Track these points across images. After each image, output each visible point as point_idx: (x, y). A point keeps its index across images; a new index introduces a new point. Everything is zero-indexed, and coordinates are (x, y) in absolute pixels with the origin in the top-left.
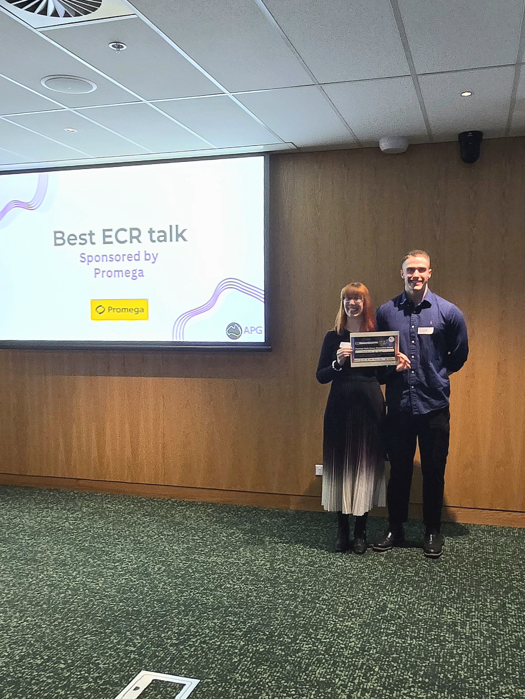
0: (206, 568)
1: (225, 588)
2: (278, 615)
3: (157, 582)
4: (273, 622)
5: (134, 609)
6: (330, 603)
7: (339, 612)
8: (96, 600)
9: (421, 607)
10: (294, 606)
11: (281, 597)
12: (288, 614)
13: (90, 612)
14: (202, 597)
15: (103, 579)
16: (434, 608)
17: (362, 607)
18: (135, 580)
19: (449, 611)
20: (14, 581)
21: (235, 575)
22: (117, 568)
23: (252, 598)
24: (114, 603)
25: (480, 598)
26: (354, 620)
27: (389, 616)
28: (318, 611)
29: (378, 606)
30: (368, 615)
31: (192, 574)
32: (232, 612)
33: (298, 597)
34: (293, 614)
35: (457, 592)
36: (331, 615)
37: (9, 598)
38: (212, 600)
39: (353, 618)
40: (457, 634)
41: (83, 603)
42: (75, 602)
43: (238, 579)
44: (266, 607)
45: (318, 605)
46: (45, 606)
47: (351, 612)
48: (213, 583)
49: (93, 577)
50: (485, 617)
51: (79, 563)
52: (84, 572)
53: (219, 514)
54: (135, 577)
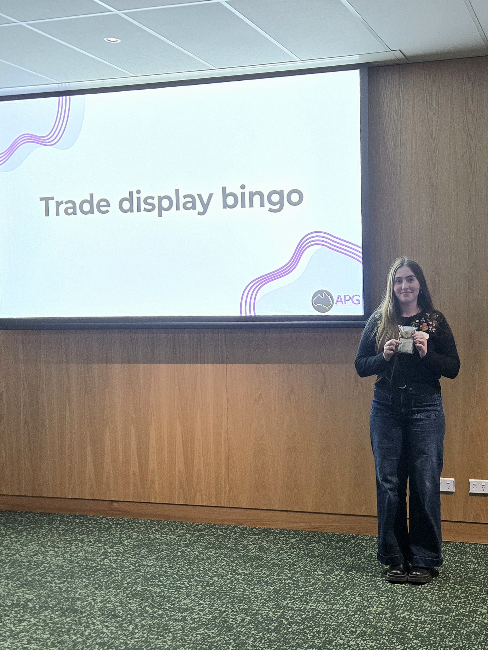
3: (244, 638)
21: (346, 627)
22: (187, 619)
31: (289, 626)
43: (352, 633)
51: (134, 613)
52: (143, 626)
53: (307, 545)
54: (213, 631)
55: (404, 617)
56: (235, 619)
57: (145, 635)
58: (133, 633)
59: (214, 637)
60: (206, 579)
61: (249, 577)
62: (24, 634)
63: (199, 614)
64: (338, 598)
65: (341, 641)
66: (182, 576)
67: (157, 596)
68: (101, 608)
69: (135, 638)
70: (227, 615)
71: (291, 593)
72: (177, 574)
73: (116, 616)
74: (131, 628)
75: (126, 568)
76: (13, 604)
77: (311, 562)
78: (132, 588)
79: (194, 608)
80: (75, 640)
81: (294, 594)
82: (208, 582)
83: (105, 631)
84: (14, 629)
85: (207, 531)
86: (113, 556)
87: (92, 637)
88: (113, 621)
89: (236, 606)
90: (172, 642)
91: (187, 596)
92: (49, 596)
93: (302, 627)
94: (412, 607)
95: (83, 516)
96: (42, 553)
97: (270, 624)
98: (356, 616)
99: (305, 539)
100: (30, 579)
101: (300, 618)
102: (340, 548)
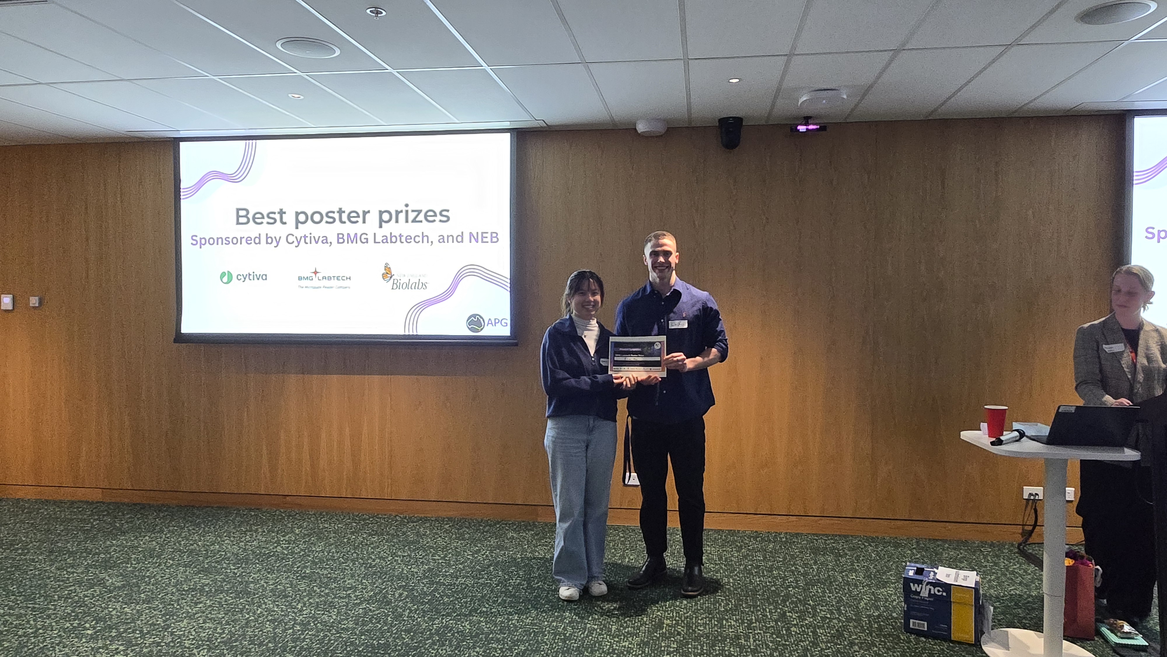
0: (455, 592)
1: (481, 612)
2: (547, 639)
3: (401, 610)
4: (542, 647)
5: (380, 641)
6: (601, 622)
7: (613, 631)
8: (332, 634)
9: (699, 621)
10: (562, 628)
11: (546, 619)
12: (558, 637)
13: (328, 648)
14: (456, 624)
15: (335, 610)
16: (713, 622)
17: (636, 624)
18: (375, 609)
19: (729, 624)
20: (227, 619)
21: (490, 597)
22: (351, 597)
23: (513, 622)
24: (355, 637)
25: (759, 608)
26: (630, 639)
27: (667, 632)
28: (591, 633)
29: (653, 623)
30: (645, 633)
31: (440, 599)
32: (494, 639)
33: (566, 618)
34: (563, 637)
35: (734, 603)
36: (605, 635)
37: (224, 637)
38: (468, 627)
39: (629, 637)
40: (741, 647)
41: (317, 638)
42: (307, 638)
43: (494, 602)
44: (532, 630)
45: (588, 625)
46: (270, 645)
47: (626, 631)
48: (466, 607)
49: (324, 609)
50: (767, 628)
51: (303, 593)
52: (311, 603)
53: (458, 529)
54: (374, 606)
55: (538, 586)
56: (394, 594)
57: (313, 612)
58: (301, 611)
59: (374, 611)
60: (369, 561)
61: (407, 558)
62: (199, 615)
63: (362, 592)
64: (483, 573)
65: (484, 609)
66: (347, 559)
67: (324, 578)
68: (272, 589)
69: (303, 614)
70: (387, 591)
71: (444, 570)
72: (343, 558)
73: (286, 596)
74: (299, 607)
75: (296, 553)
76: (190, 589)
77: (461, 544)
78: (301, 571)
79: (357, 586)
80: (248, 618)
81: (446, 572)
82: (371, 564)
83: (276, 609)
84: (190, 610)
85: (371, 519)
86: (285, 544)
87: (264, 615)
88: (284, 600)
89: (395, 583)
90: (337, 617)
91: (352, 577)
92: (225, 581)
93: (451, 599)
94: (546, 578)
95: (258, 509)
96: (219, 542)
97: (424, 598)
98: (498, 588)
99: (457, 525)
100: (207, 566)
101: (450, 592)
102: (486, 532)
